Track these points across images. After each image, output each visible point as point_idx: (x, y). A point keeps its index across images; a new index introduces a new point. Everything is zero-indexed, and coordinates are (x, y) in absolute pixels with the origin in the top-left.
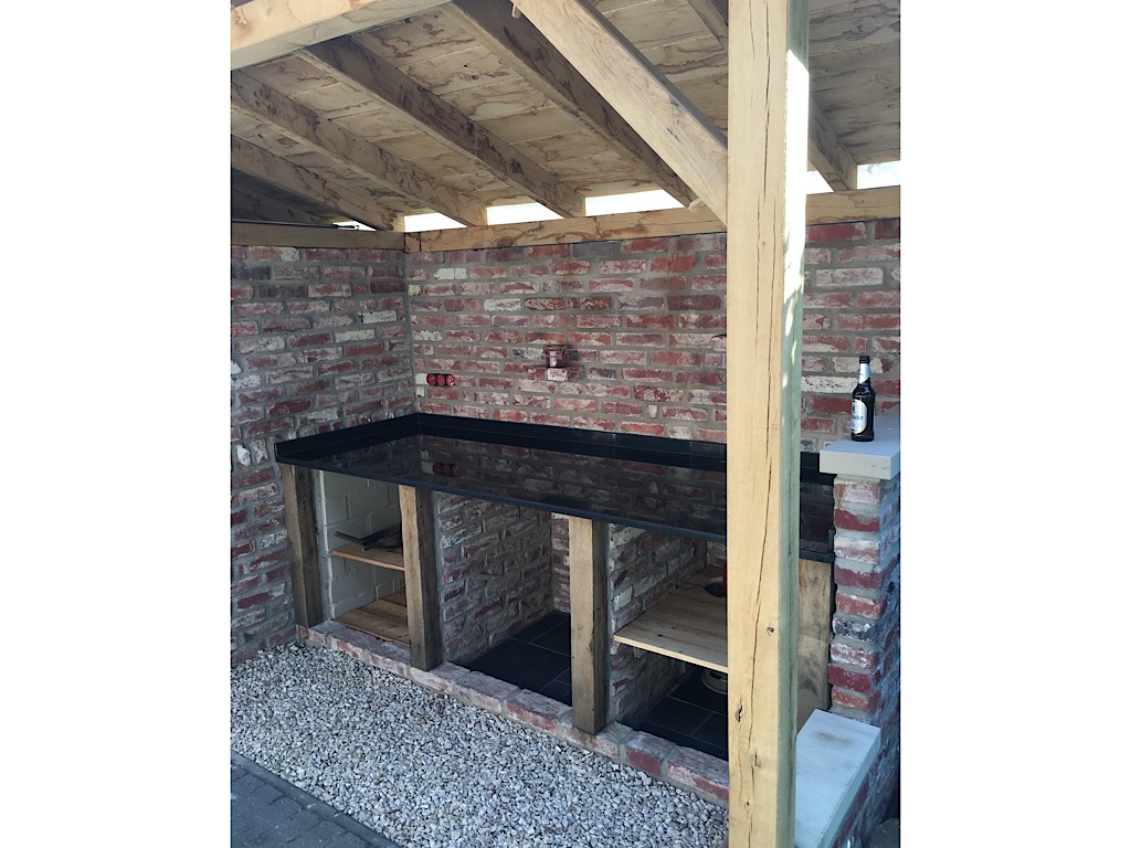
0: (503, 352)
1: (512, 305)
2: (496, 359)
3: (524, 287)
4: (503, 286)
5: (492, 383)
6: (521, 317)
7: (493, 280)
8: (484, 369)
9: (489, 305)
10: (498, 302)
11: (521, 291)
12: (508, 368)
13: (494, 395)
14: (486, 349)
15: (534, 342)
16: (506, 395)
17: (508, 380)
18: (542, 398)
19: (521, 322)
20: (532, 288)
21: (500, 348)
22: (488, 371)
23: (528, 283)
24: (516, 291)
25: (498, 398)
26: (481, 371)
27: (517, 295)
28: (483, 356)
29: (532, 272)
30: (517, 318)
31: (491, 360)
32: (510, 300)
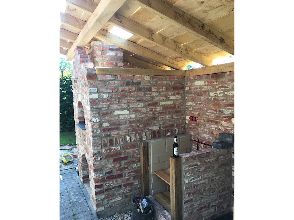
0: (216, 111)
1: (220, 94)
2: (213, 113)
3: (225, 87)
4: (217, 87)
5: (211, 121)
6: (223, 98)
7: (213, 85)
8: (209, 116)
9: (212, 94)
10: (215, 92)
11: (223, 89)
12: (217, 117)
13: (212, 126)
14: (210, 109)
15: (228, 108)
16: (216, 126)
17: (217, 121)
18: (230, 129)
19: (223, 100)
20: (228, 87)
21: (215, 109)
22: (210, 117)
23: (227, 86)
24: (222, 89)
25: (213, 127)
26: (207, 117)
27: (222, 90)
28: (209, 111)
29: (228, 82)
30: (221, 98)
31: (212, 113)
32: (219, 92)
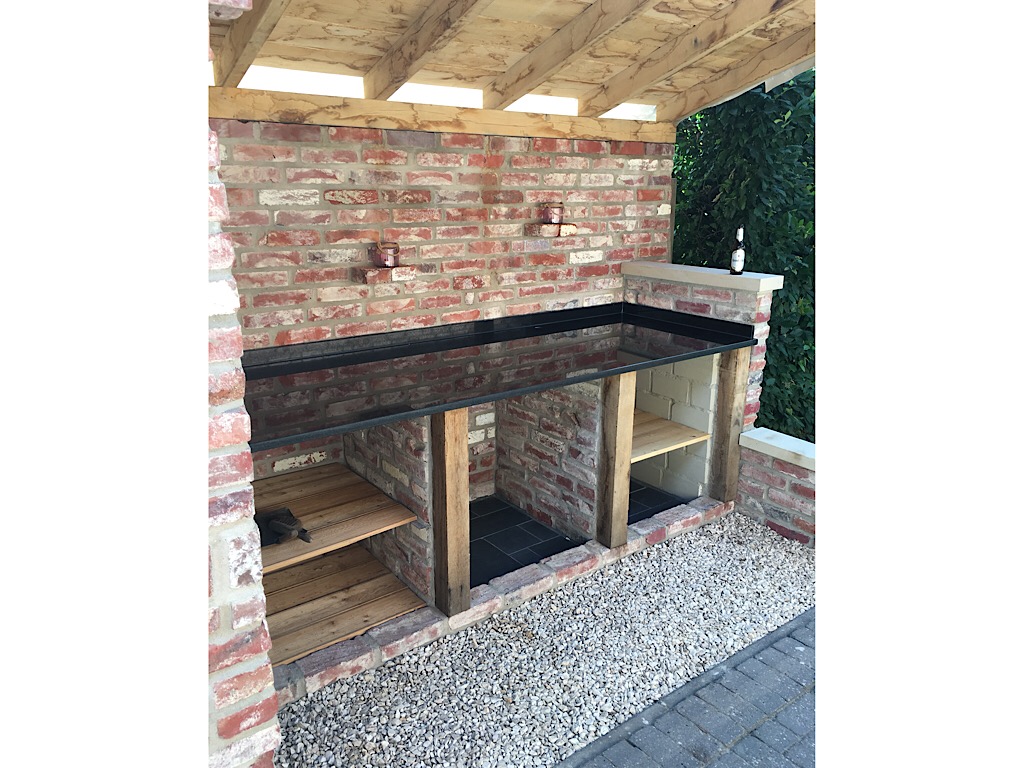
0: (294, 258)
1: (306, 197)
2: (282, 267)
3: (324, 175)
4: (291, 173)
5: (276, 299)
6: (321, 213)
7: (273, 164)
8: (262, 283)
9: (267, 197)
10: (284, 193)
11: (319, 181)
12: (303, 277)
13: (281, 314)
14: (263, 256)
15: (339, 242)
16: (299, 312)
17: (302, 291)
18: (351, 306)
20: (334, 177)
21: (287, 253)
22: (267, 285)
23: (329, 171)
24: (312, 180)
25: (286, 317)
26: (256, 286)
27: (313, 186)
28: (260, 265)
29: (335, 158)
30: (314, 214)
32: (303, 192)
